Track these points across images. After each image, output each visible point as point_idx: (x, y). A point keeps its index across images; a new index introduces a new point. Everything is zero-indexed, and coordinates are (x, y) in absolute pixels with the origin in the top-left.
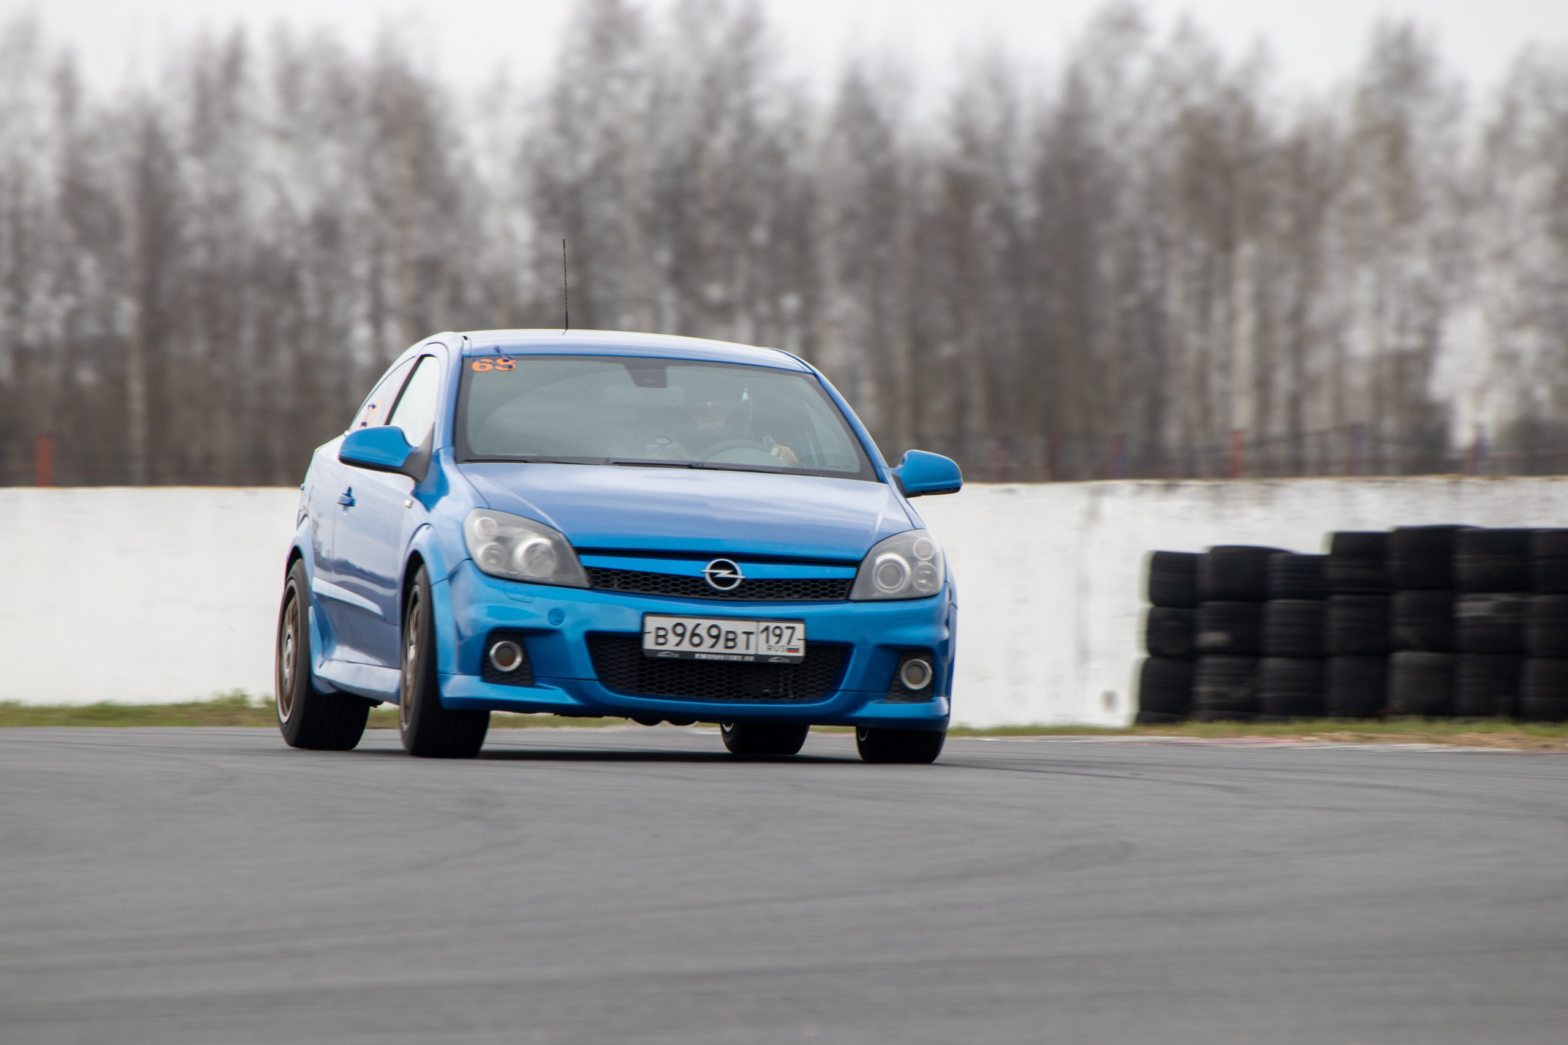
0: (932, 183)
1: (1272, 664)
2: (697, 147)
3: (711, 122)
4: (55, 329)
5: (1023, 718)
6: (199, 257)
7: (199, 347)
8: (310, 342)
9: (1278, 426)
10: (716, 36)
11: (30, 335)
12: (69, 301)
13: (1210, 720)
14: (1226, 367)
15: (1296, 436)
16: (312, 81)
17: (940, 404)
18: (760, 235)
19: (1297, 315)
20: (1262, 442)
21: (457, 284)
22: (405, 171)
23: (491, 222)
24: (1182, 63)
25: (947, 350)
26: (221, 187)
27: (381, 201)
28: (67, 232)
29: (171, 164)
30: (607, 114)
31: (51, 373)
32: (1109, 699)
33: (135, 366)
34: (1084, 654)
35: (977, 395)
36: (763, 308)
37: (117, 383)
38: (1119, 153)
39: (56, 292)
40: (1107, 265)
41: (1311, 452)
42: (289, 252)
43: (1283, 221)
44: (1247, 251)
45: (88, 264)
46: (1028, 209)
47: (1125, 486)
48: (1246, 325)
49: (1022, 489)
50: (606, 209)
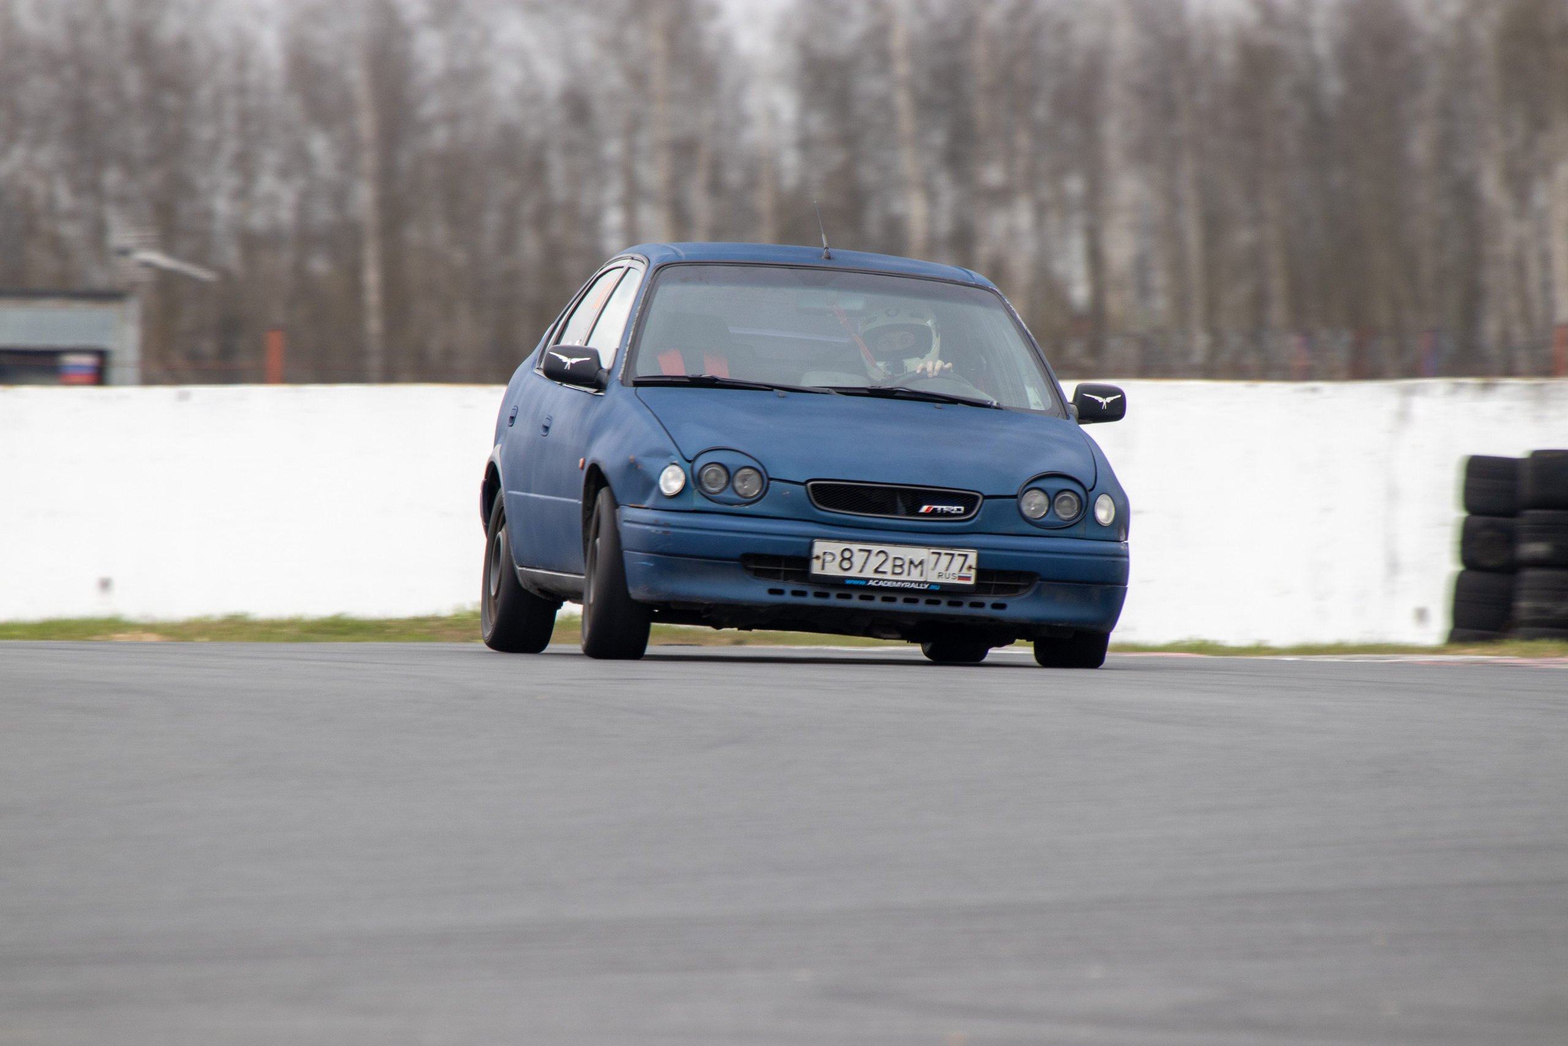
0: (1227, 57)
2: (970, 23)
4: (286, 215)
5: (1327, 637)
6: (439, 137)
7: (440, 232)
8: (557, 228)
11: (258, 220)
12: (300, 182)
13: (1531, 638)
14: (1546, 259)
17: (1237, 294)
18: (1042, 111)
21: (716, 166)
22: (656, 42)
23: (754, 101)
25: (1243, 237)
26: (462, 61)
27: (638, 78)
28: (292, 107)
29: (406, 36)
31: (283, 260)
32: (1421, 615)
34: (1393, 566)
35: (1277, 285)
36: (1046, 192)
37: (354, 272)
38: (1431, 25)
39: (285, 174)
42: (533, 132)
45: (320, 145)
46: (1334, 86)
47: (1439, 385)
49: (1327, 388)
50: (871, 85)
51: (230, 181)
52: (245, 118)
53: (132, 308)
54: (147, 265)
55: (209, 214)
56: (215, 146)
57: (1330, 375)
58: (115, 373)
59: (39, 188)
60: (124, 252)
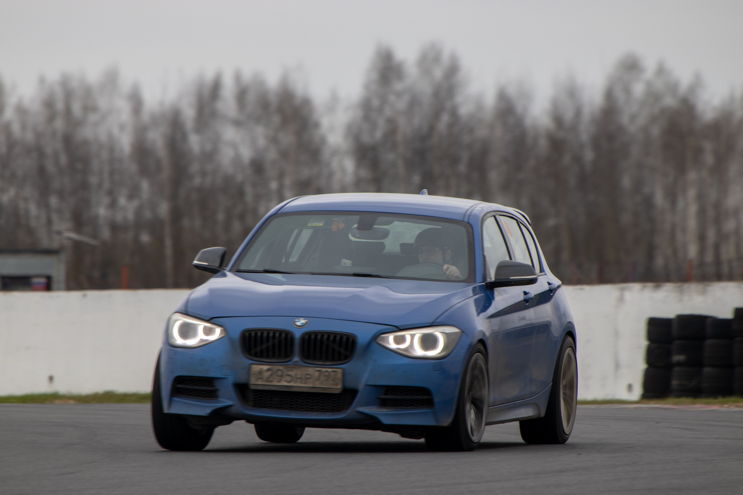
0: (543, 143)
1: (707, 370)
2: (432, 128)
3: (437, 115)
4: (131, 216)
5: (589, 396)
6: (197, 181)
7: (198, 223)
9: (709, 258)
10: (438, 73)
11: (119, 218)
12: (135, 203)
13: (678, 396)
14: (684, 230)
15: (718, 262)
16: (251, 97)
18: (462, 168)
19: (718, 206)
20: (702, 264)
22: (292, 139)
23: (335, 164)
24: (659, 85)
25: (551, 222)
26: (208, 147)
27: (284, 154)
28: (133, 168)
29: (184, 136)
30: (388, 112)
31: (130, 236)
32: (630, 387)
33: (168, 231)
34: (617, 366)
35: (566, 244)
37: (159, 240)
38: (632, 129)
39: (131, 197)
40: (626, 182)
41: (725, 269)
42: (239, 178)
43: (709, 159)
44: (692, 175)
45: (145, 185)
46: (589, 156)
47: (636, 287)
48: (693, 209)
49: (587, 288)
50: (389, 157)
51: (106, 200)
52: (112, 173)
53: (64, 257)
54: (69, 239)
55: (97, 217)
56: (100, 185)
57: (589, 282)
58: (54, 285)
59: (22, 205)
60: (59, 233)
